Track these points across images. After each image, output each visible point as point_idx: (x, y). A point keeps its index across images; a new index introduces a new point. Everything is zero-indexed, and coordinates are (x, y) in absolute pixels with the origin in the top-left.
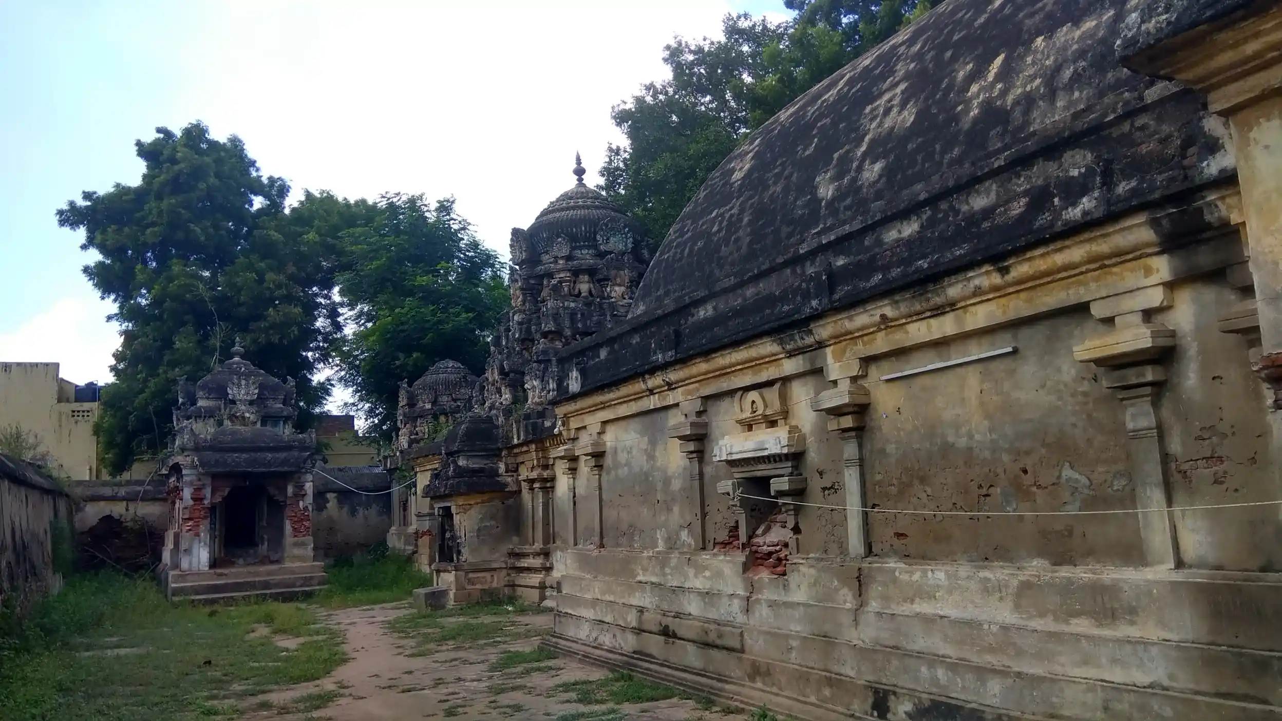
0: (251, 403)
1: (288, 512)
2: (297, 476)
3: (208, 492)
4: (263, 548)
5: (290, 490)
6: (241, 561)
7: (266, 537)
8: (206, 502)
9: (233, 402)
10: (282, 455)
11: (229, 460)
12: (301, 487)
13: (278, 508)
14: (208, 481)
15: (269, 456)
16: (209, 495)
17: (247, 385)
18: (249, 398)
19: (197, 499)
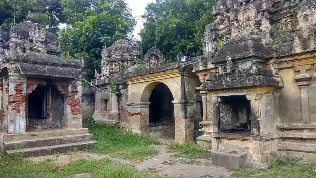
0: (41, 42)
1: (68, 101)
2: (73, 81)
3: (24, 86)
4: (50, 120)
5: (70, 89)
6: (40, 127)
7: (51, 114)
8: (24, 93)
9: (32, 41)
10: (68, 69)
11: (39, 69)
12: (75, 87)
13: (61, 98)
14: (24, 80)
15: (61, 69)
16: (25, 89)
17: (39, 33)
18: (40, 39)
19: (19, 91)
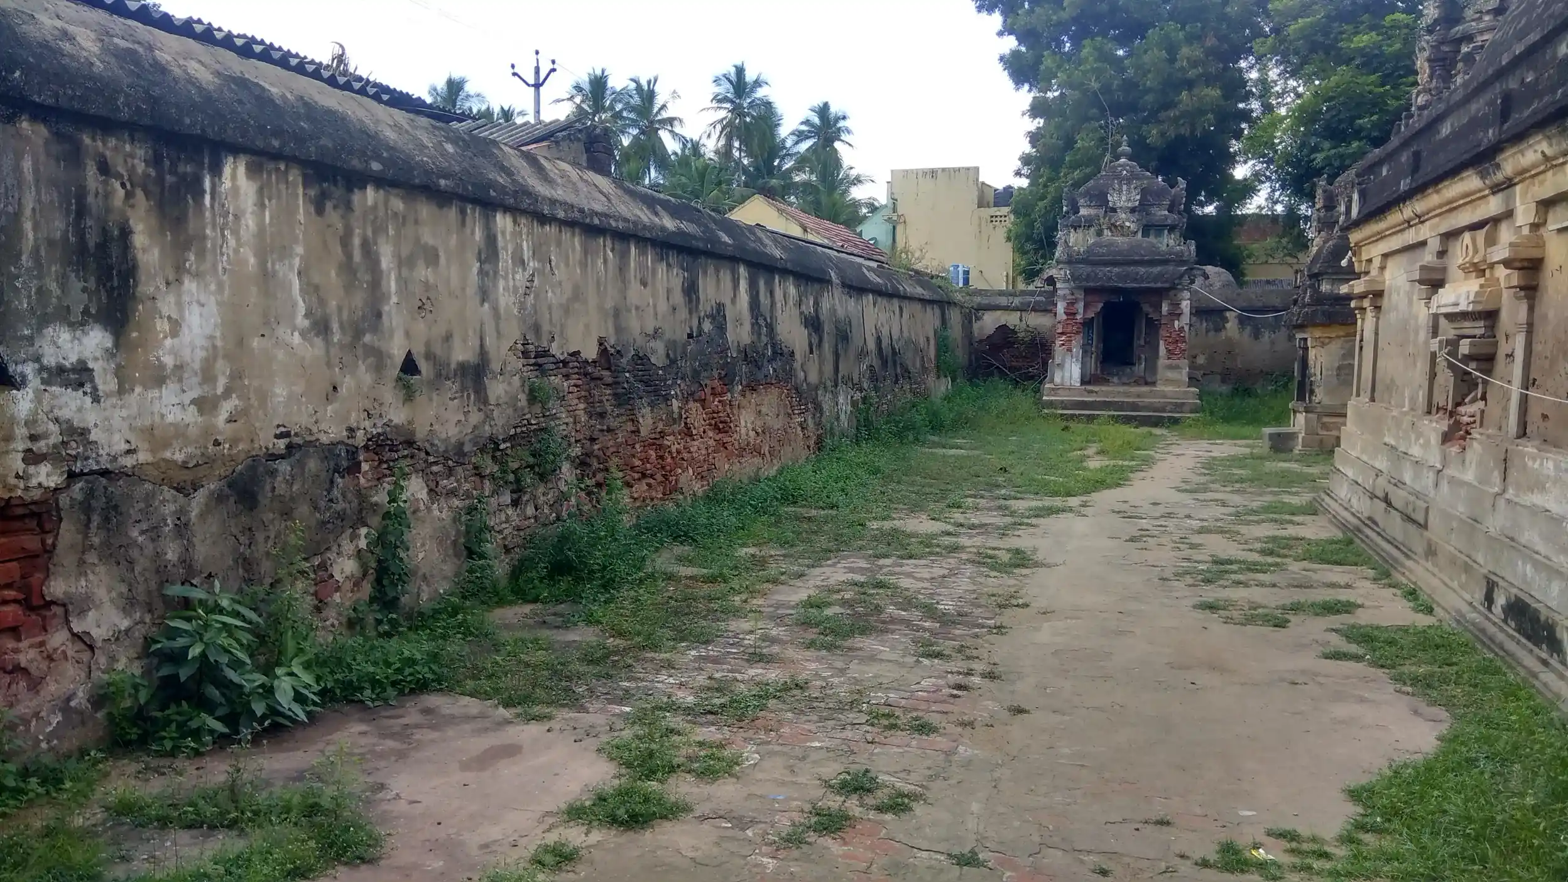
0: (1133, 210)
1: (1163, 333)
2: (1172, 293)
3: (1080, 306)
4: (1140, 369)
5: (1165, 308)
6: (1115, 380)
7: (1143, 356)
8: (1079, 317)
9: (1114, 210)
10: (1157, 270)
11: (1100, 275)
12: (1176, 305)
13: (1153, 326)
14: (1080, 295)
15: (1142, 270)
16: (1081, 311)
17: (1129, 190)
18: (1130, 205)
19: (1070, 314)
